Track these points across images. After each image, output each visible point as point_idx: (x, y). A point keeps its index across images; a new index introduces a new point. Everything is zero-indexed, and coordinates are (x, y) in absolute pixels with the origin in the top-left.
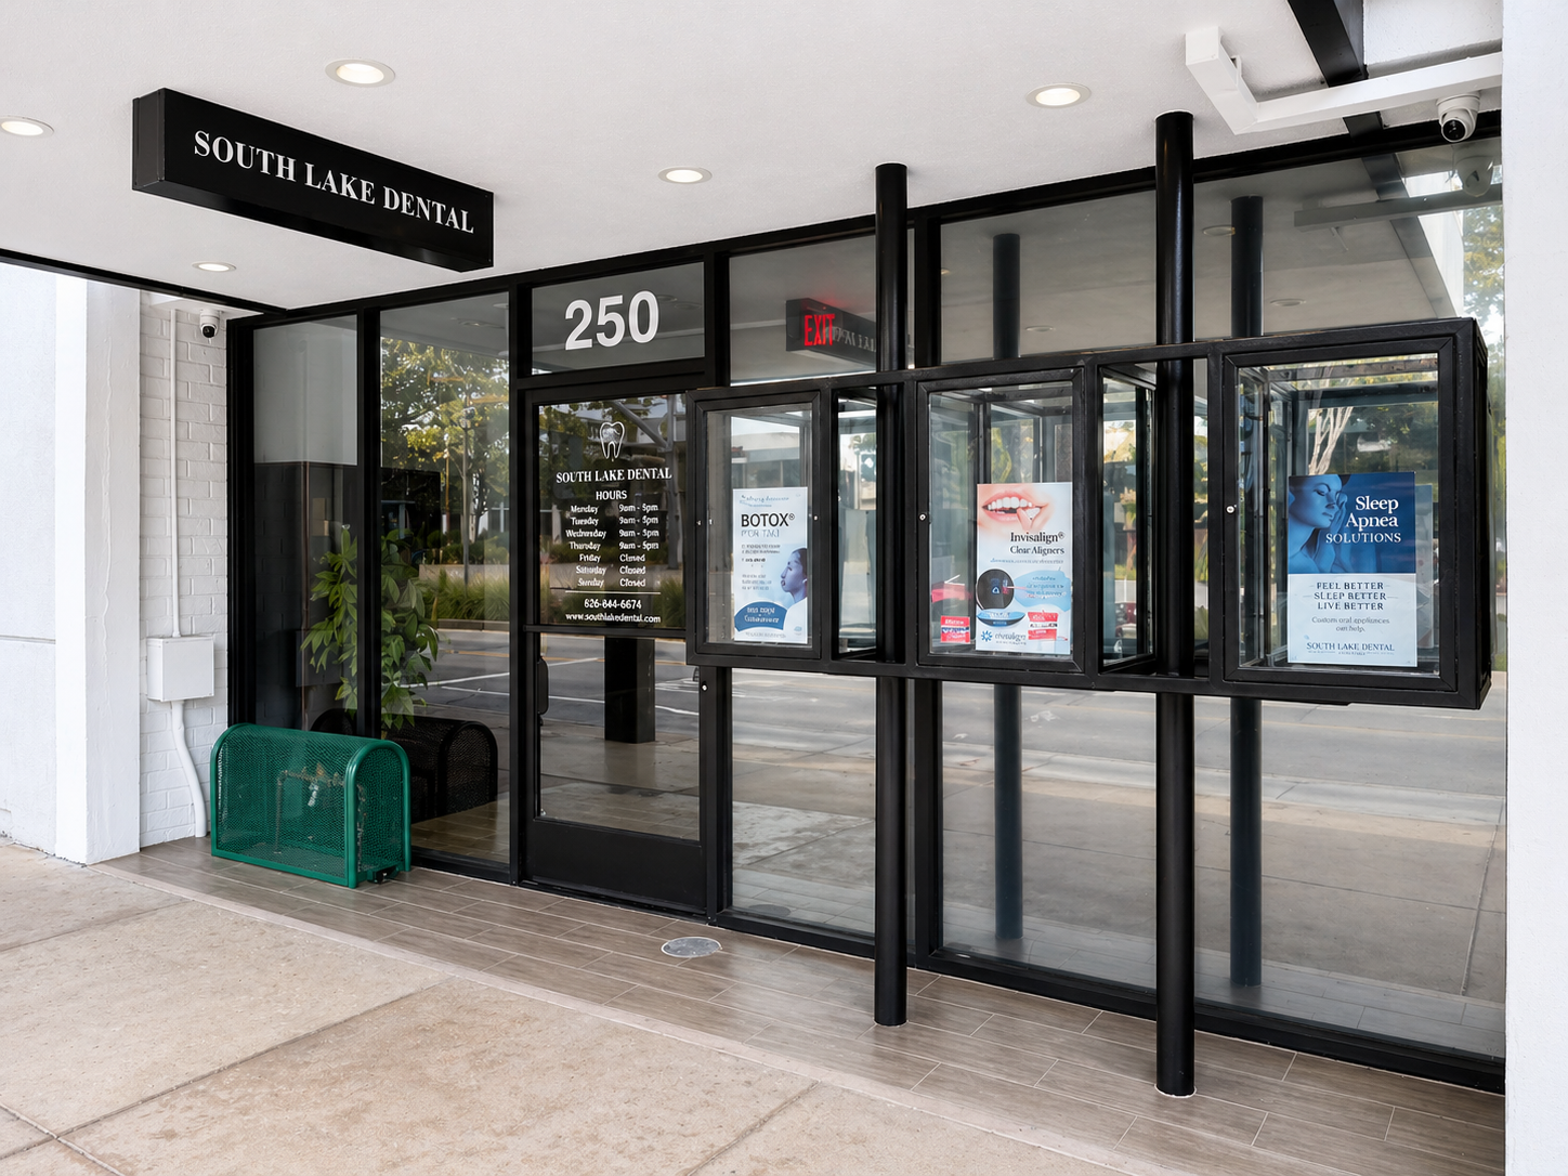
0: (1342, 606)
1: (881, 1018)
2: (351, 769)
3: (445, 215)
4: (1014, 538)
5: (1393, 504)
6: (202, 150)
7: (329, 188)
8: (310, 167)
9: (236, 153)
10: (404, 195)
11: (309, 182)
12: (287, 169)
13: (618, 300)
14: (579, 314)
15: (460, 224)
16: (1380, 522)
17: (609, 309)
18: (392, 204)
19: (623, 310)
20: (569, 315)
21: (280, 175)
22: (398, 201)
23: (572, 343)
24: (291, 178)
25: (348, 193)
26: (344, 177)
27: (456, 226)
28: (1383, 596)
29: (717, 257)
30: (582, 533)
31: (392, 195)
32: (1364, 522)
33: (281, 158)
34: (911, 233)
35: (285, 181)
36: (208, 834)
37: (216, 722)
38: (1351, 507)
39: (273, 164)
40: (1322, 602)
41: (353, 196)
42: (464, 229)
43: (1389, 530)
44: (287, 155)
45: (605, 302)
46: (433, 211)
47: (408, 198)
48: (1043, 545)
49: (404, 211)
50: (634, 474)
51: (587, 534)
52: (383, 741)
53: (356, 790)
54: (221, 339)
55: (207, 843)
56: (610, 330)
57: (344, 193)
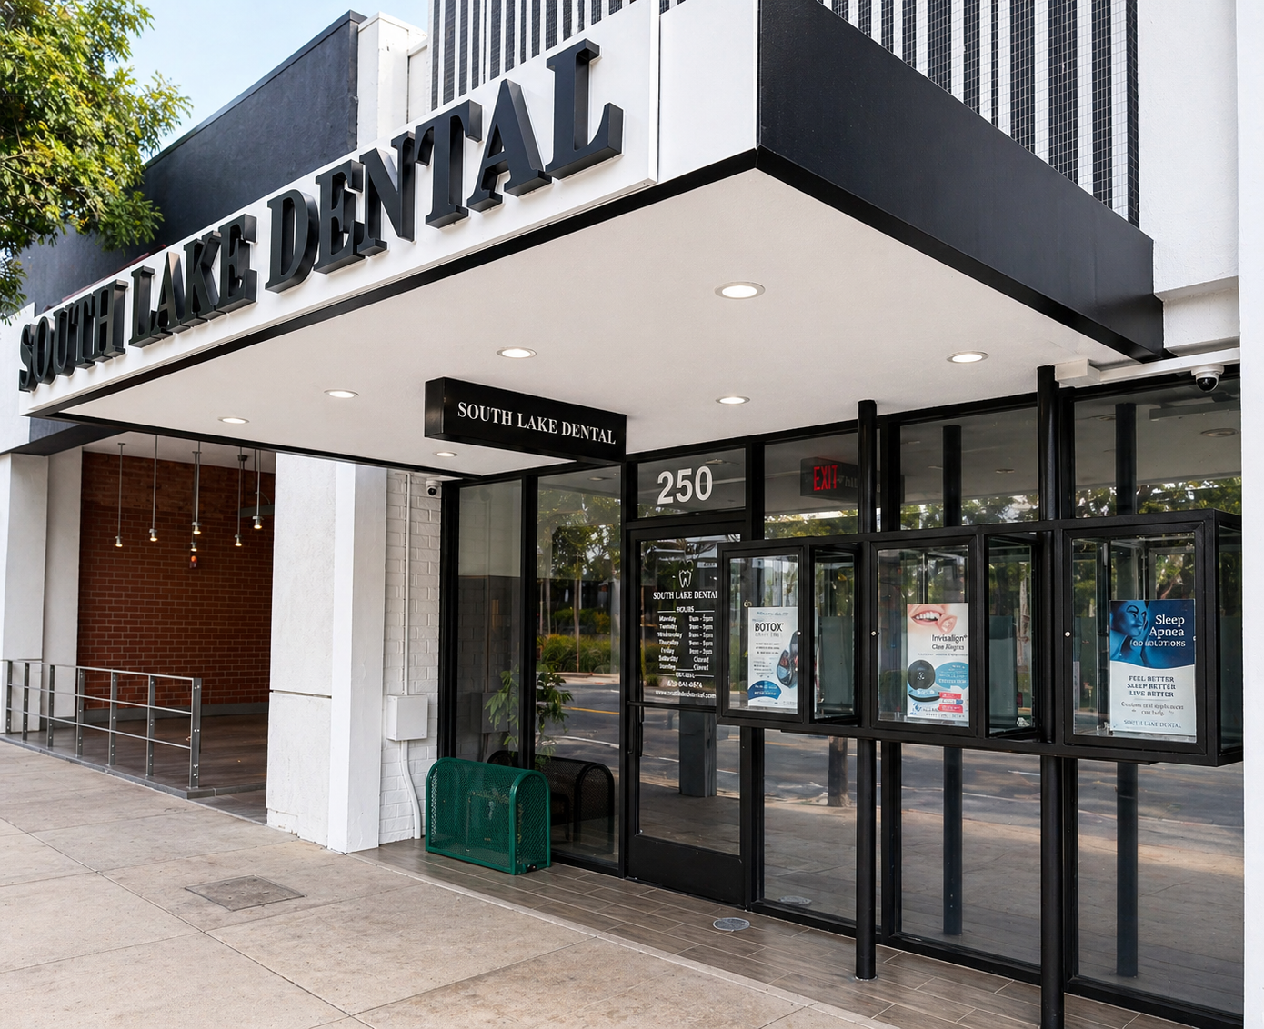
0: (1146, 694)
1: (859, 974)
2: (514, 789)
3: (598, 434)
4: (934, 638)
5: (1181, 621)
6: (462, 413)
7: (531, 427)
8: (520, 415)
9: (480, 412)
10: (574, 425)
11: (520, 425)
12: (507, 418)
13: (689, 472)
14: (666, 480)
15: (607, 439)
16: (1172, 633)
17: (684, 478)
18: (567, 432)
19: (691, 478)
20: (660, 481)
21: (504, 422)
22: (570, 430)
23: (662, 500)
24: (510, 423)
25: (542, 428)
26: (540, 419)
27: (605, 441)
28: (1173, 687)
29: (755, 446)
30: (667, 635)
31: (567, 426)
32: (1161, 633)
33: (504, 412)
34: (878, 431)
35: (506, 426)
36: (422, 837)
37: (428, 755)
38: (1153, 623)
39: (500, 416)
40: (1133, 690)
41: (545, 430)
42: (610, 442)
43: (1178, 638)
44: (507, 410)
45: (681, 473)
46: (591, 433)
47: (576, 427)
48: (953, 644)
49: (574, 435)
50: (698, 595)
51: (671, 635)
52: (536, 772)
53: (517, 807)
54: (439, 496)
55: (421, 844)
56: (684, 491)
57: (540, 429)
